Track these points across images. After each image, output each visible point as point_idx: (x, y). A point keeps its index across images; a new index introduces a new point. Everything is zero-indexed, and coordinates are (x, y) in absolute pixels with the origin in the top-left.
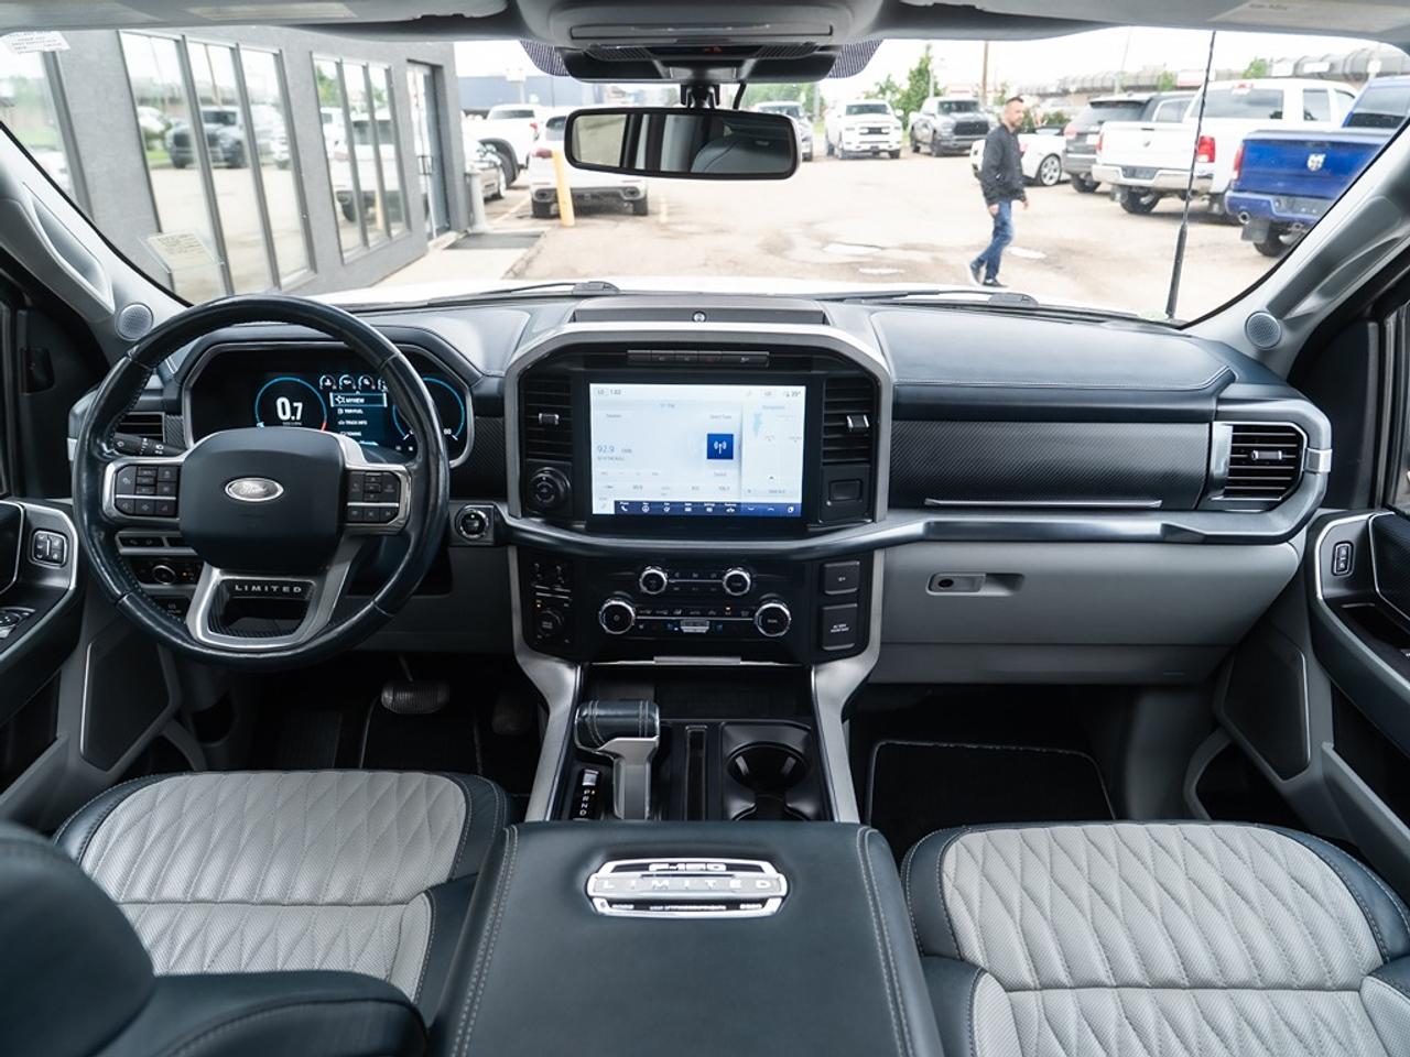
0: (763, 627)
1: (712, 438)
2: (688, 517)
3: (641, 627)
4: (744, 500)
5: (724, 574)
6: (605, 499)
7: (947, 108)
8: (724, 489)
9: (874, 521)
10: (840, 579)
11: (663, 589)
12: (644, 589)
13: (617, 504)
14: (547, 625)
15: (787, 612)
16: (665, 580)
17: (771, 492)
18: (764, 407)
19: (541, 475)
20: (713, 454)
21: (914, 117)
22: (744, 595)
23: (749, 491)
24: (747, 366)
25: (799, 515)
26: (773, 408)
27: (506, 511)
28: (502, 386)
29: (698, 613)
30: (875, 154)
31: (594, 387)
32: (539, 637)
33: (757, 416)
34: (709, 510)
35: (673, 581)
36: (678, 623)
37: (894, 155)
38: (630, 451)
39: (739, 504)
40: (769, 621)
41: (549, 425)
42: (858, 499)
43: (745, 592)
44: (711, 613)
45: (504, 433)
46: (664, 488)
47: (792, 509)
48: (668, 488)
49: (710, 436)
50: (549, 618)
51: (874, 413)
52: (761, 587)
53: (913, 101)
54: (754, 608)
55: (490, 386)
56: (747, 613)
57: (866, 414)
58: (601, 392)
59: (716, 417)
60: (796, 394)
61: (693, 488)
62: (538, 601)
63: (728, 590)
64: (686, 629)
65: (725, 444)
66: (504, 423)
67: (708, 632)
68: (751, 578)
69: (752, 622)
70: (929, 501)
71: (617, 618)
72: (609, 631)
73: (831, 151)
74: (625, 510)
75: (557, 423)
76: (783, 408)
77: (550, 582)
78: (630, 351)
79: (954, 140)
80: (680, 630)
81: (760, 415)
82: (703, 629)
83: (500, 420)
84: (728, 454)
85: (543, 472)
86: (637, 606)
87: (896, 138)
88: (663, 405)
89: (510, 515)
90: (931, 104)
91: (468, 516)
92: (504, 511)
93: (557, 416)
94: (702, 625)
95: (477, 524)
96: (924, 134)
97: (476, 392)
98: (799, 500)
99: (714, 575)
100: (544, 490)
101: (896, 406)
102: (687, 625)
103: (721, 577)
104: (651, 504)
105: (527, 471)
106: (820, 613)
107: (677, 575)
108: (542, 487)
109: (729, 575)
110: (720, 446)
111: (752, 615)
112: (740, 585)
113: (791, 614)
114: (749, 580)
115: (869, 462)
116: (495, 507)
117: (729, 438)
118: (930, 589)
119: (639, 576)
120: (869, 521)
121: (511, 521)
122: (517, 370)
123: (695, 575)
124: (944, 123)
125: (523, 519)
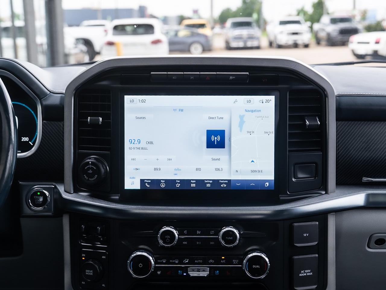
0: (249, 271)
1: (210, 133)
2: (193, 191)
3: (159, 273)
4: (233, 177)
5: (220, 231)
6: (133, 178)
7: (334, 21)
8: (219, 169)
9: (327, 193)
10: (305, 235)
11: (175, 242)
12: (161, 242)
13: (142, 181)
14: (89, 272)
15: (267, 260)
16: (177, 236)
17: (252, 171)
18: (246, 111)
19: (89, 160)
20: (210, 145)
21: (316, 26)
22: (235, 247)
23: (237, 171)
24: (233, 82)
25: (273, 189)
26: (252, 111)
27: (63, 189)
28: (62, 99)
29: (201, 261)
30: (296, 46)
31: (127, 98)
32: (83, 283)
33: (242, 117)
34: (208, 185)
35: (183, 237)
36: (186, 270)
37: (306, 46)
38: (152, 143)
39: (229, 181)
40: (254, 266)
41: (95, 125)
42: (315, 177)
43: (235, 244)
44: (211, 261)
45: (63, 133)
46: (175, 170)
47: (267, 184)
48: (178, 170)
49: (208, 131)
50: (91, 267)
51: (322, 114)
52: (246, 241)
53: (315, 18)
54: (242, 257)
55: (54, 100)
56: (237, 261)
57: (317, 116)
58: (132, 101)
59: (213, 118)
60: (268, 101)
61: (197, 169)
62: (84, 255)
63: (223, 242)
64: (193, 274)
65: (219, 137)
66: (63, 125)
67: (209, 276)
68: (239, 234)
69: (242, 267)
70: (365, 179)
71: (141, 265)
72: (135, 276)
73: (271, 44)
74: (148, 186)
75: (100, 123)
76: (260, 111)
77: (92, 240)
78: (152, 73)
79: (340, 38)
80: (188, 275)
81: (244, 116)
82: (205, 274)
83: (61, 124)
84: (221, 145)
85: (90, 159)
86: (156, 256)
87: (306, 37)
88: (175, 110)
89: (65, 191)
90: (325, 19)
91: (36, 193)
92: (61, 189)
93: (101, 119)
94: (204, 271)
95: (41, 199)
96: (322, 35)
97: (45, 103)
98: (272, 177)
99: (212, 232)
100: (90, 172)
101: (339, 110)
102: (193, 270)
103: (217, 233)
104: (167, 181)
105: (78, 158)
106: (291, 262)
107: (185, 232)
108: (89, 169)
109: (223, 231)
110: (216, 139)
111: (241, 262)
112: (231, 238)
113: (269, 261)
114: (238, 235)
115: (321, 150)
116: (56, 187)
117: (222, 133)
118: (369, 247)
119: (158, 233)
120: (324, 192)
121: (66, 196)
122: (74, 87)
123: (198, 232)
124: (333, 29)
125: (74, 194)
